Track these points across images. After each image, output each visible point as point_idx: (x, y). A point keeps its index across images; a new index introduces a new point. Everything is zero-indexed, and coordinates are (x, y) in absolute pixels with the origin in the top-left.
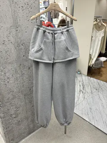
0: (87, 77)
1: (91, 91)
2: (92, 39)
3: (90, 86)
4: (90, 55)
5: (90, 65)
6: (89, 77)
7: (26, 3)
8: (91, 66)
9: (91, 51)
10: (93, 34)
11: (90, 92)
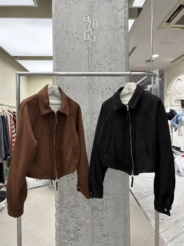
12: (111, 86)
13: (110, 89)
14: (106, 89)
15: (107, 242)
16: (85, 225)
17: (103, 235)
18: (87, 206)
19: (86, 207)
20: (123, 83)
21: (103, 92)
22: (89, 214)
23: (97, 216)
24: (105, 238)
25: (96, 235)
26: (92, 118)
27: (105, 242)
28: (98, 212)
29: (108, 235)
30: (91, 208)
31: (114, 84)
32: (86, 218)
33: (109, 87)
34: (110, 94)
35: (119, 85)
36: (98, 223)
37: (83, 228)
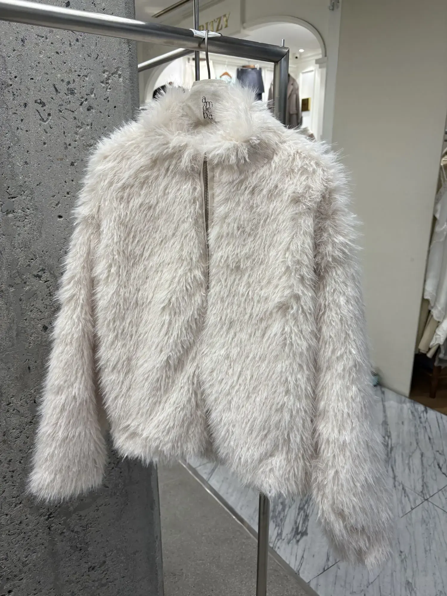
0: (408, 406)
1: (425, 485)
2: (438, 229)
3: (418, 455)
4: (425, 302)
5: (422, 347)
6: (421, 408)
7: (63, 87)
8: (430, 355)
9: (430, 288)
10: (439, 207)
11: (419, 488)
12: (77, 79)
13: (72, 92)
14: (56, 90)
15: (101, 579)
16: (29, 569)
17: (91, 569)
18: (28, 516)
19: (25, 522)
20: (119, 72)
21: (45, 101)
22: (36, 536)
23: (65, 530)
24: (94, 575)
25: (67, 579)
26: (10, 215)
27: (97, 584)
28: (67, 519)
29: (105, 562)
30: (43, 518)
31: (85, 73)
32: (29, 549)
33: (69, 83)
34: (76, 113)
35: (108, 79)
36: (71, 546)
37: (24, 581)
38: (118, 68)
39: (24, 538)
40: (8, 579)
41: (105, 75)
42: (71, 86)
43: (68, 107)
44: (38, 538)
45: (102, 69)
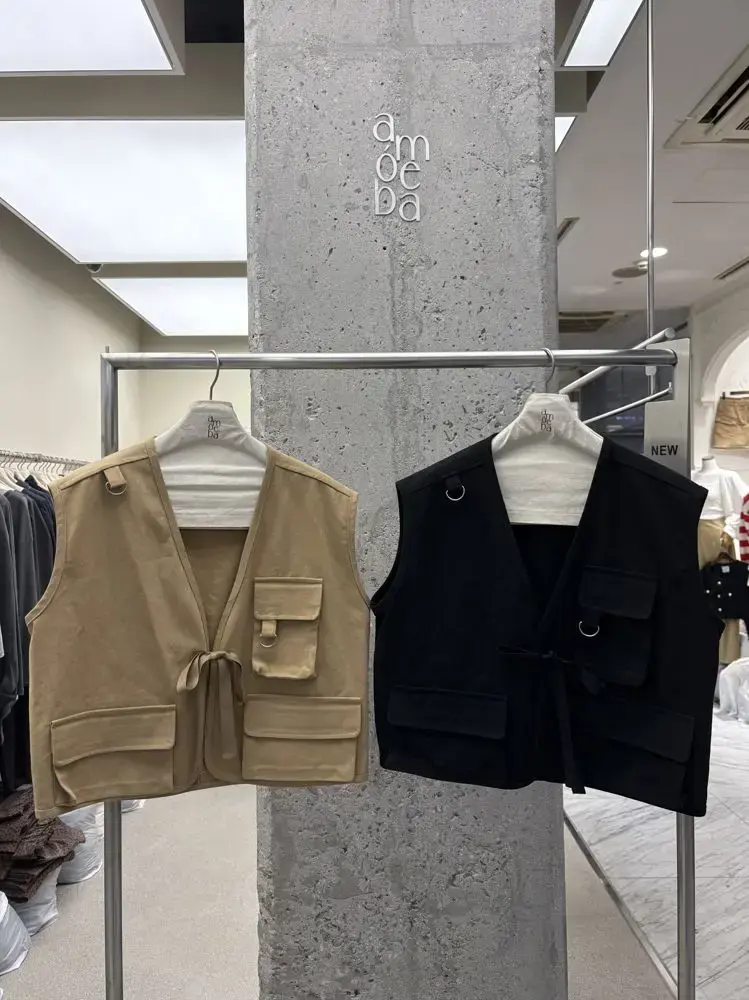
12: (487, 399)
13: (480, 411)
14: (465, 410)
16: (382, 971)
18: (390, 893)
19: (385, 898)
20: (533, 387)
21: (453, 422)
22: (395, 925)
23: (429, 935)
28: (434, 918)
30: (405, 903)
31: (495, 391)
32: (385, 941)
33: (478, 403)
34: (483, 431)
35: (520, 394)
36: (435, 964)
37: (374, 985)
38: (532, 383)
39: (381, 920)
40: (356, 971)
41: (517, 391)
42: (479, 406)
43: (475, 425)
44: (397, 930)
45: (514, 385)
